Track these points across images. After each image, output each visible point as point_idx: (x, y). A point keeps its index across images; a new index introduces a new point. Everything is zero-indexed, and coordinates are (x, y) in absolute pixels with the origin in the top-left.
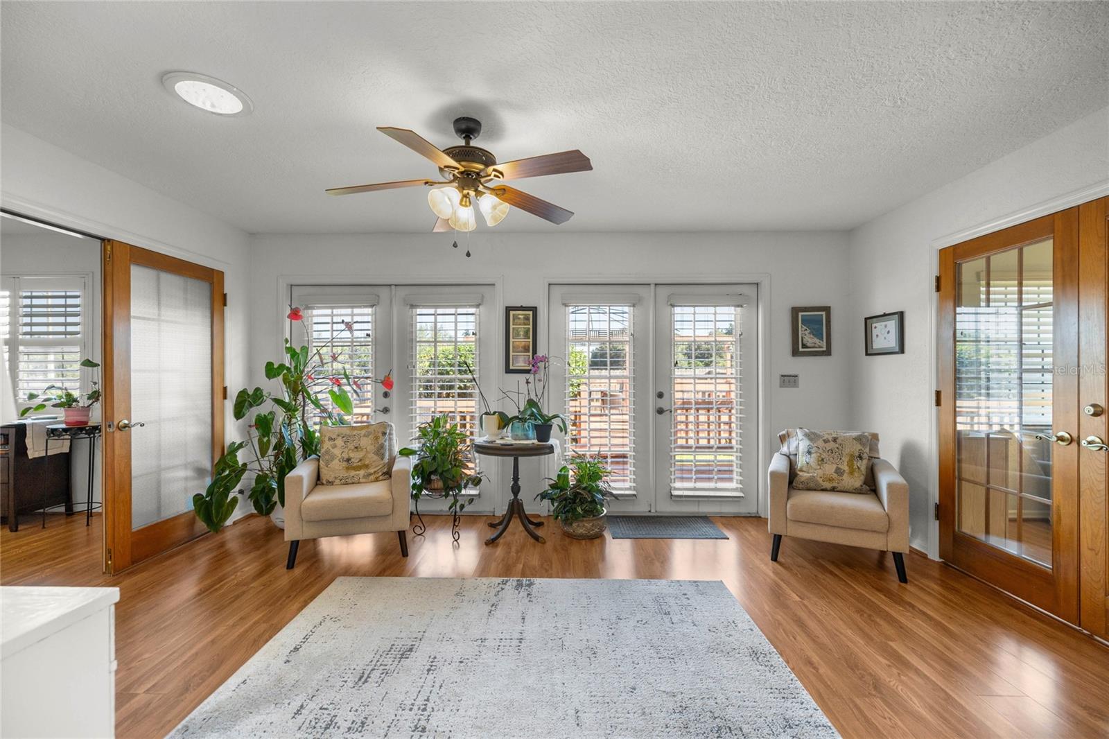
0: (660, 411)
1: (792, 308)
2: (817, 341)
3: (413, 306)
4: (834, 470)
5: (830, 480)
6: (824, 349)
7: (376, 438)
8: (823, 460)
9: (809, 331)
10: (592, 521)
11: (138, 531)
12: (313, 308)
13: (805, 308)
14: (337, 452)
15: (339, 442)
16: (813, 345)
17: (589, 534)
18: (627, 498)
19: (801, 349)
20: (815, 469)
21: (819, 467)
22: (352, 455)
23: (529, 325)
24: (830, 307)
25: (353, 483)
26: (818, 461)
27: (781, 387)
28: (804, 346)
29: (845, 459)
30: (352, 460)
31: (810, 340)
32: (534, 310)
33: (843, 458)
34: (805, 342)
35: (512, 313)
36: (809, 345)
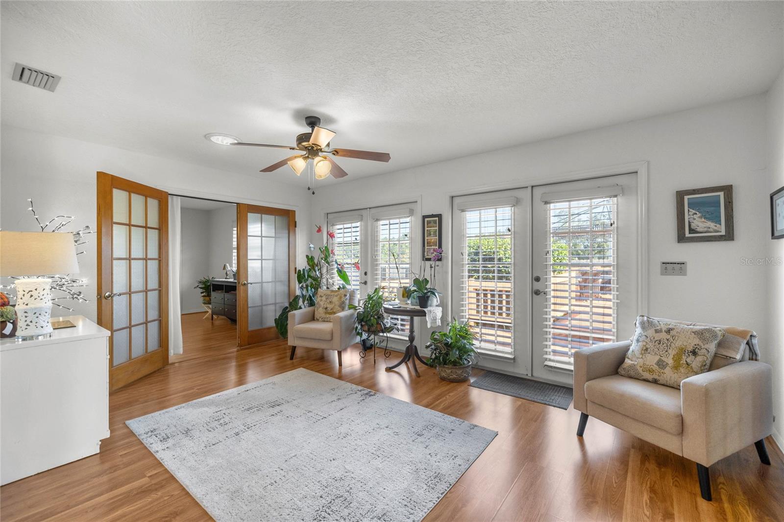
0: (537, 293)
1: (677, 192)
2: (711, 225)
3: (377, 220)
4: (655, 362)
5: (651, 371)
6: (723, 233)
7: (341, 298)
8: (647, 349)
9: (699, 215)
10: (451, 368)
11: (251, 331)
12: (336, 225)
13: (694, 190)
14: (322, 303)
15: (324, 298)
16: (706, 229)
17: (459, 378)
18: (505, 360)
19: (687, 235)
20: (638, 358)
21: (641, 356)
22: (328, 306)
23: (436, 227)
24: (731, 186)
25: (327, 321)
26: (642, 350)
27: (662, 274)
28: (692, 231)
29: (672, 352)
30: (328, 309)
31: (700, 224)
32: (440, 216)
33: (670, 351)
34: (693, 226)
35: (426, 220)
36: (699, 229)
